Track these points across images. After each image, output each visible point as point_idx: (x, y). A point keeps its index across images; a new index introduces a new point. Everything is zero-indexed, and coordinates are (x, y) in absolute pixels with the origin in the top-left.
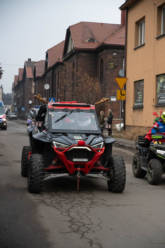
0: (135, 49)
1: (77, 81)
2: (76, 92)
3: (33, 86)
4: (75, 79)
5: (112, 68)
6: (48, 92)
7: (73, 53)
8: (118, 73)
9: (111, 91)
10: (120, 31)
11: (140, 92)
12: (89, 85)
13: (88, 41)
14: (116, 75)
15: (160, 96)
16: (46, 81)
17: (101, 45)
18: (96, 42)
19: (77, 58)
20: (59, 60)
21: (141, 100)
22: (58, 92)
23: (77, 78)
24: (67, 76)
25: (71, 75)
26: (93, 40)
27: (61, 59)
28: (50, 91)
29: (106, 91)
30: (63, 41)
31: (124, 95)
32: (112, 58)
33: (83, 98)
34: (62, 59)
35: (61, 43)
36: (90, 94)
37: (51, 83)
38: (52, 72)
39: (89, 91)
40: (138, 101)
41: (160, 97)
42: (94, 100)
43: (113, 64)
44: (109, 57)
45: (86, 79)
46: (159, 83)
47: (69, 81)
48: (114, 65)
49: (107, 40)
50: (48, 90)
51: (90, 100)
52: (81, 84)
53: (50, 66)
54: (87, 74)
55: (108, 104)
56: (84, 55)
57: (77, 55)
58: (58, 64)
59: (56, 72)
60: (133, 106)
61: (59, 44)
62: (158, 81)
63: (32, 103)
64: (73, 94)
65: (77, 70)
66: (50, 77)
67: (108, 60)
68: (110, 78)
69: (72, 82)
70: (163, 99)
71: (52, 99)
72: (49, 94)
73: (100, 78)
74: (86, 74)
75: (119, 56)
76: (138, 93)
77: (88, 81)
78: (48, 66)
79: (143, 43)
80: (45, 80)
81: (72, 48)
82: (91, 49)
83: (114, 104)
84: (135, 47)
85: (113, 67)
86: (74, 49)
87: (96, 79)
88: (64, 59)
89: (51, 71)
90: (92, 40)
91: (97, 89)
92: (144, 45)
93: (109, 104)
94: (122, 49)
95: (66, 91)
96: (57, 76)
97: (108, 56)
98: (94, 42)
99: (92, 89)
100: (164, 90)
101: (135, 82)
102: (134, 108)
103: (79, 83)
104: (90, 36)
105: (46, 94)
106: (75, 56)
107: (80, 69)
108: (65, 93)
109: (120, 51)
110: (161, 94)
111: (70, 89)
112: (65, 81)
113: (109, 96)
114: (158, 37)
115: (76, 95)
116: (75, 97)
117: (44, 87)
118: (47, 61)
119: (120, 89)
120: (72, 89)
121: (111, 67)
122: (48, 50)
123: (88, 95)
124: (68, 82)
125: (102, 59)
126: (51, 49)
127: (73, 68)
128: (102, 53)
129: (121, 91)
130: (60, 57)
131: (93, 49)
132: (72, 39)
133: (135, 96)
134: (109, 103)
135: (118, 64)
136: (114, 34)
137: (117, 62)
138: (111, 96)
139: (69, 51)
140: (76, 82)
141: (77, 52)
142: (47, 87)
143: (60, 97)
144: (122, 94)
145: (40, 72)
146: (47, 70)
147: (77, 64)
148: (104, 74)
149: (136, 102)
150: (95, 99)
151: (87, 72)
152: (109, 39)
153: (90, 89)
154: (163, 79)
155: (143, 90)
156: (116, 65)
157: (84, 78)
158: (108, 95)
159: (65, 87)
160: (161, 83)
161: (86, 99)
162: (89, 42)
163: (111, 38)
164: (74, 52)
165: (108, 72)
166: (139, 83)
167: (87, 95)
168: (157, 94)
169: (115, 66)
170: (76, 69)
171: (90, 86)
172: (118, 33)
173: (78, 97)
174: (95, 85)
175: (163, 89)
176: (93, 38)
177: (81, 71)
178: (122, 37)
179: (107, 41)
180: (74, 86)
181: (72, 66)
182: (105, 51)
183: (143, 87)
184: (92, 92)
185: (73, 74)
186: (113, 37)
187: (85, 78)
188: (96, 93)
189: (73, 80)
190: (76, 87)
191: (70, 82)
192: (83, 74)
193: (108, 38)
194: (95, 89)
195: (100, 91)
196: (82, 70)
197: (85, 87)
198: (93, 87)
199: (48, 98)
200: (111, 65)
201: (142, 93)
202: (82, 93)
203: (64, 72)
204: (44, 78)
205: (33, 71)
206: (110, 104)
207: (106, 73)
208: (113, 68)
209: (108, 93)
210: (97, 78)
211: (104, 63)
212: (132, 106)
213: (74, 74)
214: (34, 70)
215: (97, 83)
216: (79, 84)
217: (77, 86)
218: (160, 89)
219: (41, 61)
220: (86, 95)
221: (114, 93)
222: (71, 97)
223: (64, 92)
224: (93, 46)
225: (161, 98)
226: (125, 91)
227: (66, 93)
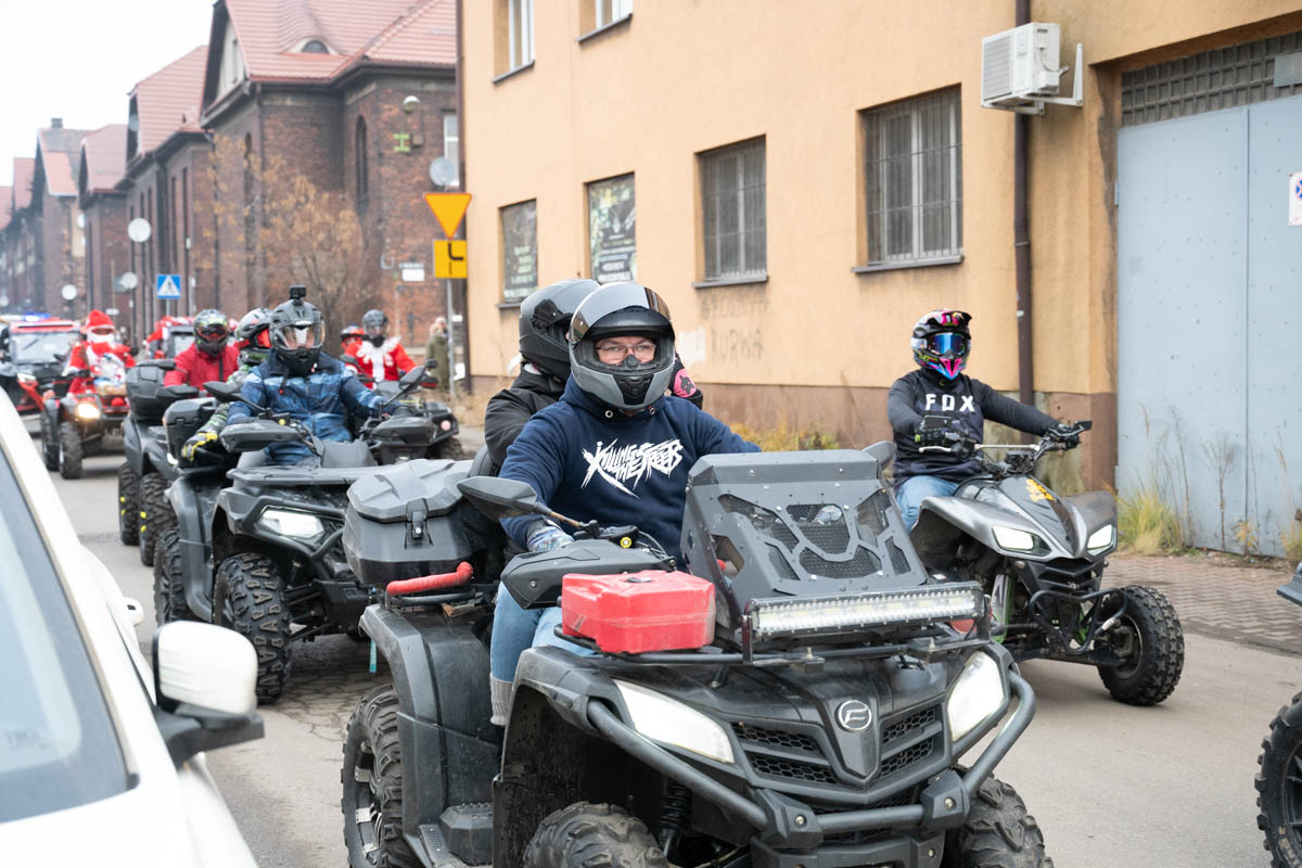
0: (498, 83)
1: (267, 208)
2: (264, 248)
3: (79, 228)
4: (258, 198)
5: (402, 153)
6: (143, 254)
7: (244, 95)
8: (427, 174)
9: (402, 242)
10: (426, 7)
11: (523, 245)
12: (315, 222)
13: (304, 50)
14: (419, 182)
15: (603, 260)
16: (132, 208)
17: (354, 67)
18: (332, 52)
19: (260, 117)
20: (183, 125)
21: (531, 278)
22: (187, 251)
23: (264, 196)
24: (223, 187)
25: (239, 182)
26: (321, 44)
27: (190, 119)
28: (151, 249)
29: (382, 243)
30: (198, 49)
31: (461, 259)
32: (402, 114)
33: (292, 273)
34: (199, 120)
35: (188, 55)
36: (322, 257)
37: (155, 216)
38: (158, 174)
39: (315, 244)
40: (518, 280)
41: (601, 264)
42: (336, 280)
43: (406, 136)
44: (390, 111)
45: (302, 199)
46: (594, 214)
47: (233, 206)
48: (410, 142)
49: (379, 44)
50: (143, 244)
51: (322, 280)
52: (284, 217)
53: (149, 149)
54: (304, 178)
55: (392, 293)
56: (289, 102)
57: (260, 104)
58: (181, 140)
59: (175, 171)
60: (501, 302)
61: (182, 59)
62: (590, 204)
63: (77, 298)
64: (252, 257)
65: (264, 166)
66: (150, 191)
67: (385, 123)
68: (396, 191)
69: (246, 212)
70: (612, 272)
71: (169, 279)
72: (147, 258)
73: (355, 193)
74: (300, 181)
75: (426, 108)
76: (517, 251)
77: (309, 206)
78: (141, 149)
79: (525, 62)
80: (129, 204)
81: (241, 78)
82: (315, 79)
83: (417, 291)
84: (496, 73)
85: (407, 149)
86: (246, 79)
87: (341, 196)
88: (205, 121)
89: (155, 167)
90: (318, 45)
91: (345, 236)
92: (531, 67)
93: (397, 296)
94: (445, 78)
95: (220, 244)
96: (179, 185)
97: (386, 107)
98: (327, 52)
99: (330, 238)
100: (615, 240)
101: (502, 209)
102: (502, 310)
103: (276, 215)
104: (308, 30)
105: (138, 260)
106: (254, 107)
107: (277, 160)
108: (217, 254)
109: (432, 87)
110: (605, 252)
111: (241, 238)
112: (219, 209)
113: (397, 262)
114: (585, 36)
115: (266, 263)
116: (259, 269)
117: (125, 232)
118: (133, 129)
119: (442, 235)
120: (248, 241)
121: (397, 149)
122: (137, 86)
123: (314, 259)
124: (230, 214)
125: (361, 120)
126: (148, 79)
127: (246, 156)
128: (360, 95)
129: (450, 245)
130: (187, 113)
131: (322, 79)
132: (235, 42)
133: (506, 263)
134: (398, 288)
135: (424, 137)
136: (405, 23)
137: (422, 130)
138: (403, 261)
139: (226, 87)
140: (264, 211)
141: (261, 92)
142: (140, 230)
143: (198, 271)
144: (455, 254)
145: (107, 173)
146: (136, 166)
147: (263, 138)
148: (372, 177)
149: (509, 286)
150: (340, 276)
151: (302, 173)
152: (384, 39)
153: (321, 236)
154: (613, 194)
155: (533, 240)
156: (418, 140)
157: (293, 192)
158: (393, 259)
159: (216, 229)
160: (605, 212)
161: (306, 274)
162: (306, 54)
163: (394, 35)
164: (246, 92)
165: (387, 171)
166: (517, 213)
167: (309, 261)
168: (590, 253)
169: (416, 148)
170: (259, 160)
171: (319, 223)
172: (421, 16)
173: (271, 269)
174: (338, 220)
175: (614, 234)
176: (323, 38)
177: (281, 168)
178: (437, 32)
179: (379, 48)
180: (254, 228)
181: (244, 148)
182: (372, 87)
183: (535, 228)
184: (329, 250)
185: (246, 178)
186: (400, 34)
187: (297, 193)
188: (345, 253)
189: (248, 201)
190: (262, 233)
191: (237, 212)
192: (287, 179)
193: (382, 35)
194: (338, 239)
195: (361, 243)
196: (284, 162)
197: (300, 229)
198: (329, 231)
199: (144, 272)
200: (399, 141)
201: (531, 250)
202: (289, 252)
203: (211, 174)
204: (124, 197)
205: (73, 166)
206: (402, 293)
207: (380, 175)
208: (407, 154)
209: (393, 252)
210: (344, 192)
211: (368, 133)
212: (496, 300)
213: (252, 178)
214: (78, 165)
215: (348, 214)
216: (277, 220)
217: (266, 225)
218: (601, 234)
219: (108, 127)
220: (304, 260)
221: (415, 252)
222: (244, 269)
223: (213, 251)
224: (325, 69)
225: (606, 267)
226: (463, 243)
227: (223, 255)
